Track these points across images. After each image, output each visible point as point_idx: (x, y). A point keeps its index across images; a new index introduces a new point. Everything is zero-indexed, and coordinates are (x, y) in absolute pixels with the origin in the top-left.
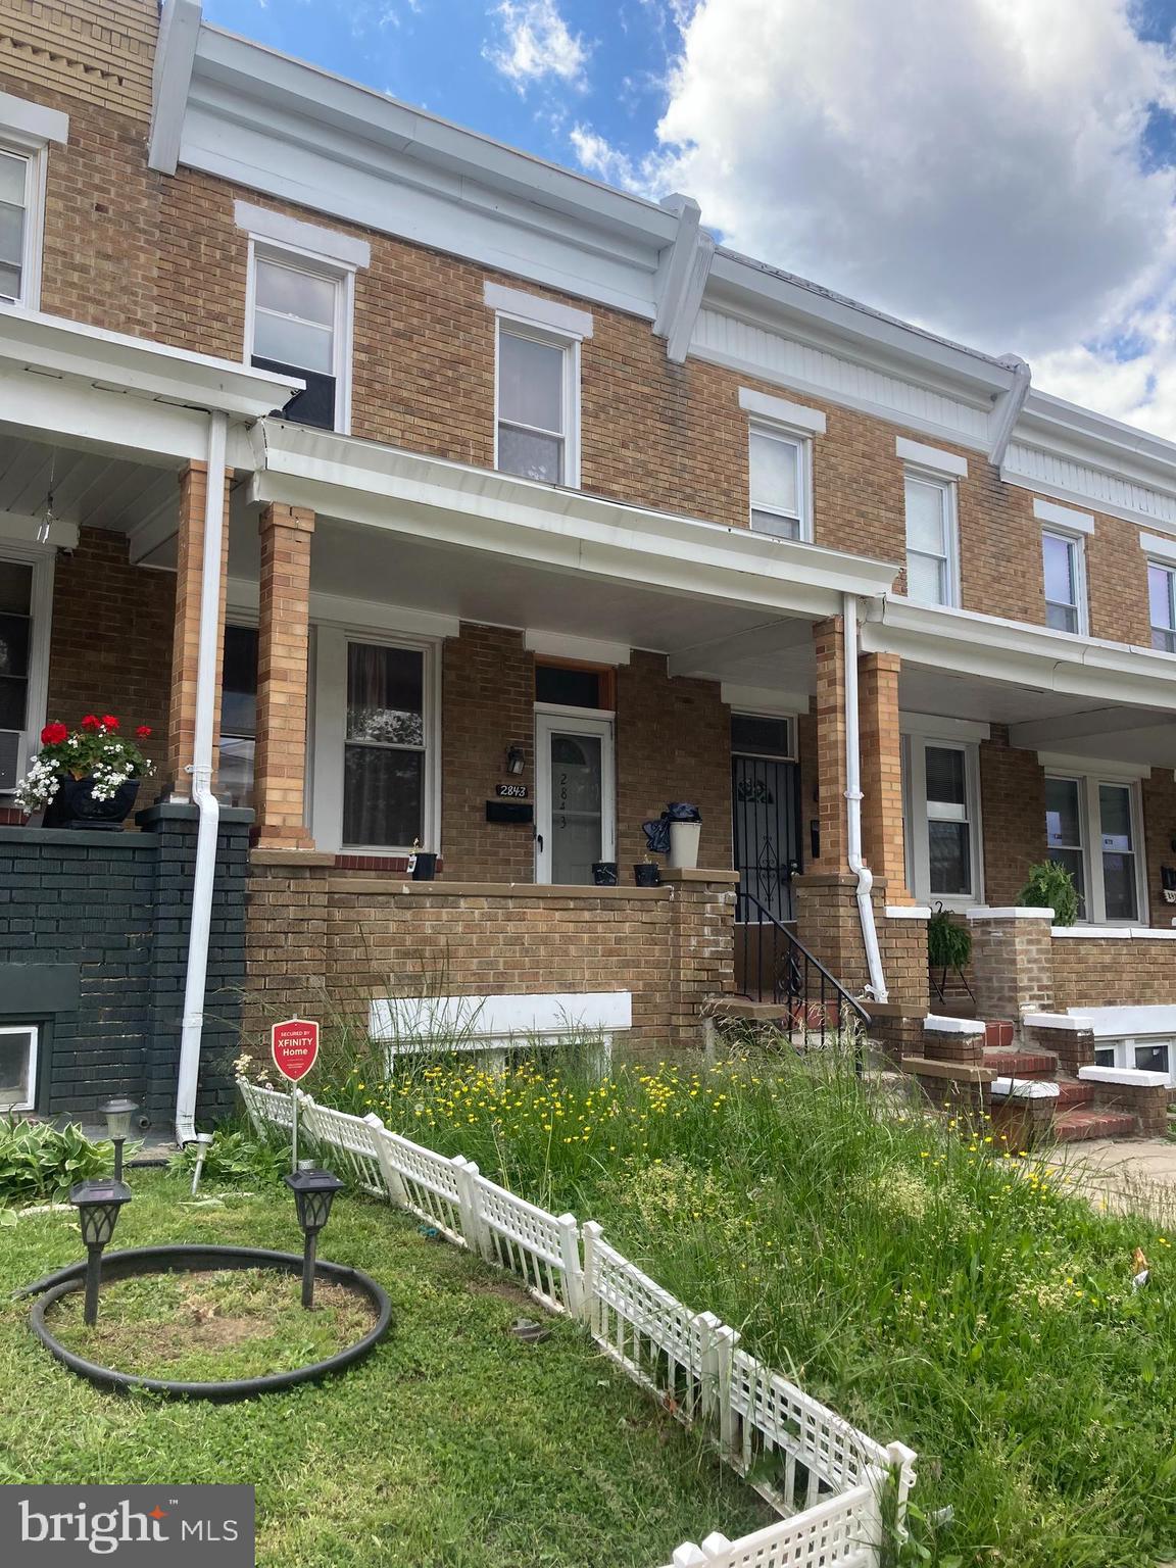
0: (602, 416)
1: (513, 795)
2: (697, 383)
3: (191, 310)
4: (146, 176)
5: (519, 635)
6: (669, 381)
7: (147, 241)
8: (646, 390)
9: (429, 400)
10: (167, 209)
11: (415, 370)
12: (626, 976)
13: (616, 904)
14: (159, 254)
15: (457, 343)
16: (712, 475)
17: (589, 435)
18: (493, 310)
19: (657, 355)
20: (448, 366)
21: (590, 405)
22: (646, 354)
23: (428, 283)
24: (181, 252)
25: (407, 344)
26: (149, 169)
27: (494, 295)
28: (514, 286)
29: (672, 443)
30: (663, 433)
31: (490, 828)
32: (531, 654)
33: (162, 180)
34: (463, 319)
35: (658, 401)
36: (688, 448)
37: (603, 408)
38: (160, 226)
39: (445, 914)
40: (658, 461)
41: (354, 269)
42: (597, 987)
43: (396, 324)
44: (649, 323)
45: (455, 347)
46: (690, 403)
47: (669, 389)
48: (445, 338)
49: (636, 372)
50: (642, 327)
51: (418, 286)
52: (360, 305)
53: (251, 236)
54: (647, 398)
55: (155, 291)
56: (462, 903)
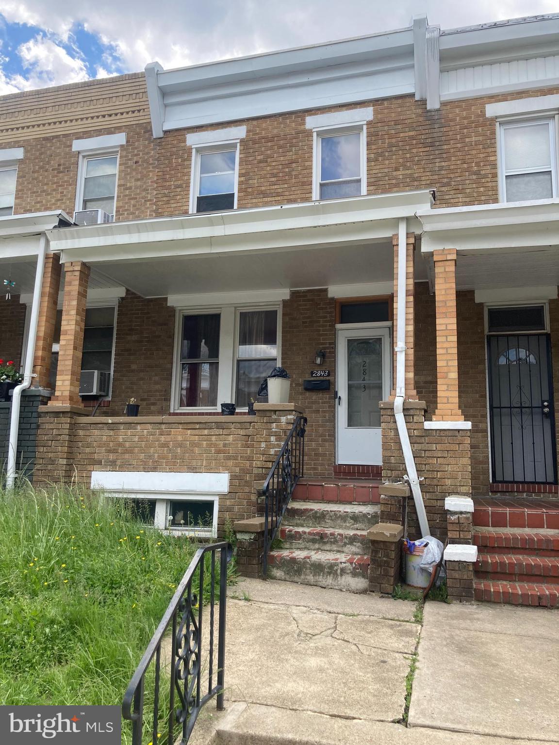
0: (380, 159)
1: (321, 376)
2: (450, 116)
3: (169, 188)
4: (153, 142)
5: (326, 290)
6: (428, 122)
7: (153, 168)
8: (411, 133)
9: (276, 187)
10: (160, 151)
11: (268, 176)
12: (229, 464)
13: (225, 425)
14: (157, 170)
15: (291, 153)
16: (465, 166)
17: (371, 172)
18: (312, 130)
19: (419, 111)
20: (286, 166)
21: (372, 156)
22: (412, 114)
23: (275, 131)
24: (165, 166)
25: (265, 164)
26: (154, 139)
27: (311, 122)
28: (323, 113)
29: (431, 157)
30: (425, 154)
31: (308, 394)
32: (333, 299)
33: (159, 141)
34: (294, 141)
35: (420, 137)
36: (444, 156)
37: (381, 154)
38: (158, 160)
39: (129, 432)
40: (422, 170)
41: (239, 141)
42: (209, 470)
43: (259, 158)
44: (412, 95)
45: (291, 156)
46: (445, 129)
47: (428, 127)
48: (284, 154)
49: (404, 126)
50: (408, 100)
51: (270, 135)
52: (242, 156)
53: (193, 147)
54: (412, 138)
55: (155, 185)
56: (139, 427)
